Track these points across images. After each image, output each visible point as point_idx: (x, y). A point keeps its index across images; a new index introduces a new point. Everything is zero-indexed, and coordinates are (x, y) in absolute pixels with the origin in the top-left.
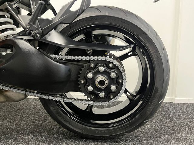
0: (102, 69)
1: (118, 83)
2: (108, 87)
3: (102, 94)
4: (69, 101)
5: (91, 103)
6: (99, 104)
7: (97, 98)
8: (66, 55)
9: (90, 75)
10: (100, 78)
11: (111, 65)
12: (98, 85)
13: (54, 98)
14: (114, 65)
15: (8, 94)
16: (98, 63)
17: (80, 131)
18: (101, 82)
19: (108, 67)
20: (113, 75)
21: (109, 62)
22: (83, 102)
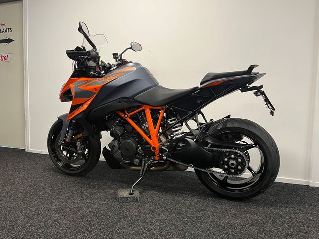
0: (233, 156)
1: (243, 165)
2: (237, 167)
3: (233, 171)
4: (212, 172)
5: (226, 175)
6: (231, 176)
7: (230, 173)
8: (210, 147)
9: (226, 159)
10: (232, 162)
11: (238, 155)
12: (230, 165)
13: (205, 171)
14: (240, 155)
15: (179, 166)
16: (231, 153)
17: (219, 192)
18: (233, 164)
19: (237, 155)
20: (240, 160)
21: (237, 153)
22: (221, 174)
